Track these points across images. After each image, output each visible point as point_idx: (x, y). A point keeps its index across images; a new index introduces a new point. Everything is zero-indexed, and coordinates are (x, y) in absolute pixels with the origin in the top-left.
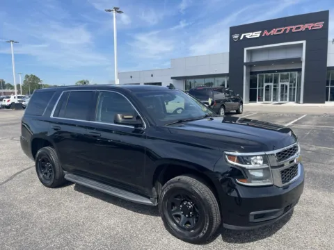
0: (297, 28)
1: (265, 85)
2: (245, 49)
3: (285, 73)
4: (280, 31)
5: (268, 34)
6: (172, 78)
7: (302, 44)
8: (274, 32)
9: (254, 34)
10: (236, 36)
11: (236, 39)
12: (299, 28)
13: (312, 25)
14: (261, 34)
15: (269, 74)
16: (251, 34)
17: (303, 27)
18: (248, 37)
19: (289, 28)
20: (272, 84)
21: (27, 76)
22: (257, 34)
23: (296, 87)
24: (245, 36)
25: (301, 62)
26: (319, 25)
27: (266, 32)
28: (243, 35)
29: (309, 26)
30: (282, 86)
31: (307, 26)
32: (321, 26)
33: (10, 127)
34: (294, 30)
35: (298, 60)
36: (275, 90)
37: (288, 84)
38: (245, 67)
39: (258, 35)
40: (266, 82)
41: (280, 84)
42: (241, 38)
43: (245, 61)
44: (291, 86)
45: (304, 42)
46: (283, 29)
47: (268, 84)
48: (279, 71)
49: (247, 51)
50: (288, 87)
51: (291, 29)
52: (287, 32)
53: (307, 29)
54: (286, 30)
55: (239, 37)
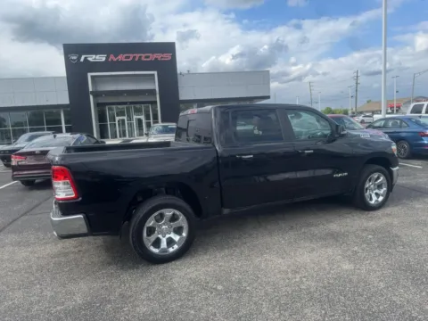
0: (146, 57)
1: (117, 119)
2: (89, 75)
3: (138, 106)
4: (129, 57)
5: (115, 60)
7: (153, 75)
8: (121, 57)
9: (98, 57)
10: (74, 57)
11: (74, 60)
12: (148, 57)
13: (161, 55)
14: (107, 58)
15: (121, 107)
16: (94, 56)
17: (152, 57)
18: (90, 59)
19: (137, 55)
20: (125, 118)
22: (101, 58)
23: (151, 121)
24: (86, 58)
25: (156, 94)
27: (112, 57)
28: (83, 57)
29: (158, 56)
30: (137, 120)
31: (156, 56)
32: (170, 58)
34: (143, 59)
35: (152, 92)
36: (131, 125)
37: (142, 117)
38: (91, 97)
39: (104, 59)
40: (118, 115)
41: (134, 117)
42: (82, 60)
43: (91, 89)
44: (146, 119)
45: (155, 73)
46: (131, 55)
47: (121, 118)
48: (131, 103)
49: (92, 77)
50: (144, 121)
51: (140, 57)
52: (136, 59)
53: (156, 59)
54: (134, 57)
55: (79, 58)
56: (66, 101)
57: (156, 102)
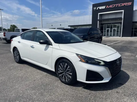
0: (120, 5)
1: (107, 29)
3: (115, 24)
4: (113, 6)
5: (108, 7)
6: (69, 26)
8: (111, 6)
9: (102, 7)
10: (95, 8)
11: (95, 9)
12: (121, 5)
13: (127, 3)
14: (106, 7)
15: (109, 25)
16: (101, 7)
17: (123, 4)
18: (100, 8)
19: (117, 5)
20: (110, 29)
21: (11, 25)
22: (104, 7)
23: (120, 30)
24: (99, 8)
26: (130, 4)
27: (107, 7)
28: (98, 8)
29: (126, 4)
30: (114, 30)
31: (124, 4)
32: (131, 4)
34: (119, 6)
36: (111, 31)
37: (116, 29)
38: (98, 21)
39: (104, 8)
41: (113, 29)
42: (97, 9)
43: (98, 19)
45: (123, 11)
46: (115, 5)
48: (113, 23)
49: (99, 14)
50: (116, 30)
51: (118, 5)
52: (116, 6)
53: (125, 5)
54: (116, 5)
55: (96, 8)
56: (91, 24)
57: (122, 23)
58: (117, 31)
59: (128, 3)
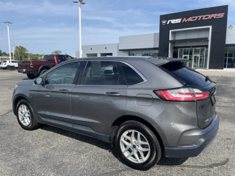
0: (206, 17)
1: (184, 56)
2: (170, 31)
3: (198, 48)
4: (195, 18)
5: (186, 21)
6: (120, 50)
7: (209, 28)
8: (190, 19)
9: (176, 20)
10: (164, 22)
11: (164, 24)
12: (208, 17)
13: (216, 15)
14: (182, 20)
15: (187, 49)
16: (174, 20)
17: (210, 16)
18: (172, 22)
19: (200, 17)
20: (188, 56)
22: (178, 21)
23: (204, 58)
24: (170, 22)
25: (208, 41)
26: (221, 15)
27: (185, 20)
28: (169, 21)
29: (214, 16)
30: (195, 57)
33: (8, 81)
34: (204, 19)
35: (206, 39)
36: (190, 59)
37: (199, 55)
38: (170, 44)
39: (180, 21)
40: (184, 54)
41: (194, 55)
42: (168, 23)
43: (170, 40)
44: (201, 57)
45: (211, 27)
46: (196, 17)
47: (186, 55)
48: (193, 47)
49: (172, 32)
50: (199, 58)
51: (202, 17)
52: (199, 19)
53: (213, 18)
56: (157, 46)
58: (201, 59)
59: (219, 15)
